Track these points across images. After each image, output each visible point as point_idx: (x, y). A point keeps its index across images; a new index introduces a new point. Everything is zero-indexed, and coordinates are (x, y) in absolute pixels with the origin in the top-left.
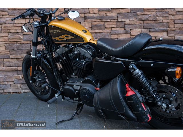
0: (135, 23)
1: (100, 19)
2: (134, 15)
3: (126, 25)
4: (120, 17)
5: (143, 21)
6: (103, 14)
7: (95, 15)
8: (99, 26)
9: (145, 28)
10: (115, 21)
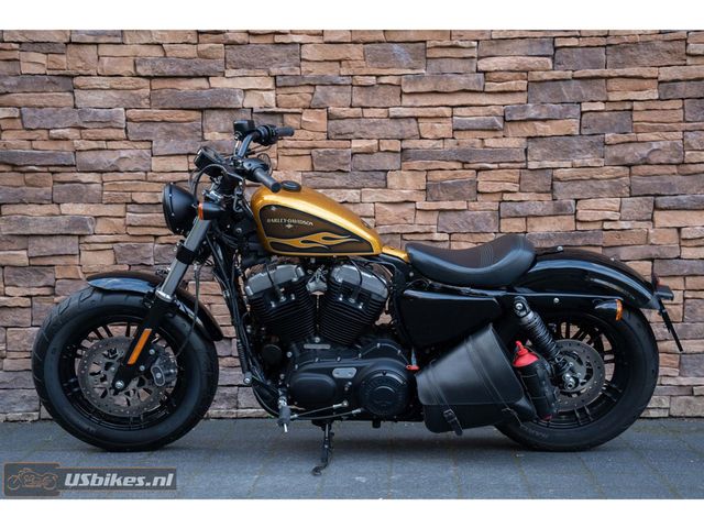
0: (595, 176)
1: (458, 161)
2: (593, 146)
3: (557, 184)
4: (536, 151)
5: (629, 166)
6: (471, 141)
7: (439, 144)
8: (453, 186)
9: (633, 193)
10: (518, 165)
